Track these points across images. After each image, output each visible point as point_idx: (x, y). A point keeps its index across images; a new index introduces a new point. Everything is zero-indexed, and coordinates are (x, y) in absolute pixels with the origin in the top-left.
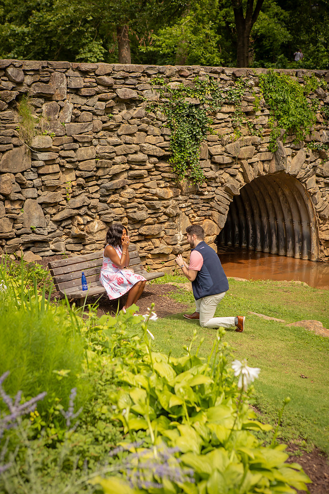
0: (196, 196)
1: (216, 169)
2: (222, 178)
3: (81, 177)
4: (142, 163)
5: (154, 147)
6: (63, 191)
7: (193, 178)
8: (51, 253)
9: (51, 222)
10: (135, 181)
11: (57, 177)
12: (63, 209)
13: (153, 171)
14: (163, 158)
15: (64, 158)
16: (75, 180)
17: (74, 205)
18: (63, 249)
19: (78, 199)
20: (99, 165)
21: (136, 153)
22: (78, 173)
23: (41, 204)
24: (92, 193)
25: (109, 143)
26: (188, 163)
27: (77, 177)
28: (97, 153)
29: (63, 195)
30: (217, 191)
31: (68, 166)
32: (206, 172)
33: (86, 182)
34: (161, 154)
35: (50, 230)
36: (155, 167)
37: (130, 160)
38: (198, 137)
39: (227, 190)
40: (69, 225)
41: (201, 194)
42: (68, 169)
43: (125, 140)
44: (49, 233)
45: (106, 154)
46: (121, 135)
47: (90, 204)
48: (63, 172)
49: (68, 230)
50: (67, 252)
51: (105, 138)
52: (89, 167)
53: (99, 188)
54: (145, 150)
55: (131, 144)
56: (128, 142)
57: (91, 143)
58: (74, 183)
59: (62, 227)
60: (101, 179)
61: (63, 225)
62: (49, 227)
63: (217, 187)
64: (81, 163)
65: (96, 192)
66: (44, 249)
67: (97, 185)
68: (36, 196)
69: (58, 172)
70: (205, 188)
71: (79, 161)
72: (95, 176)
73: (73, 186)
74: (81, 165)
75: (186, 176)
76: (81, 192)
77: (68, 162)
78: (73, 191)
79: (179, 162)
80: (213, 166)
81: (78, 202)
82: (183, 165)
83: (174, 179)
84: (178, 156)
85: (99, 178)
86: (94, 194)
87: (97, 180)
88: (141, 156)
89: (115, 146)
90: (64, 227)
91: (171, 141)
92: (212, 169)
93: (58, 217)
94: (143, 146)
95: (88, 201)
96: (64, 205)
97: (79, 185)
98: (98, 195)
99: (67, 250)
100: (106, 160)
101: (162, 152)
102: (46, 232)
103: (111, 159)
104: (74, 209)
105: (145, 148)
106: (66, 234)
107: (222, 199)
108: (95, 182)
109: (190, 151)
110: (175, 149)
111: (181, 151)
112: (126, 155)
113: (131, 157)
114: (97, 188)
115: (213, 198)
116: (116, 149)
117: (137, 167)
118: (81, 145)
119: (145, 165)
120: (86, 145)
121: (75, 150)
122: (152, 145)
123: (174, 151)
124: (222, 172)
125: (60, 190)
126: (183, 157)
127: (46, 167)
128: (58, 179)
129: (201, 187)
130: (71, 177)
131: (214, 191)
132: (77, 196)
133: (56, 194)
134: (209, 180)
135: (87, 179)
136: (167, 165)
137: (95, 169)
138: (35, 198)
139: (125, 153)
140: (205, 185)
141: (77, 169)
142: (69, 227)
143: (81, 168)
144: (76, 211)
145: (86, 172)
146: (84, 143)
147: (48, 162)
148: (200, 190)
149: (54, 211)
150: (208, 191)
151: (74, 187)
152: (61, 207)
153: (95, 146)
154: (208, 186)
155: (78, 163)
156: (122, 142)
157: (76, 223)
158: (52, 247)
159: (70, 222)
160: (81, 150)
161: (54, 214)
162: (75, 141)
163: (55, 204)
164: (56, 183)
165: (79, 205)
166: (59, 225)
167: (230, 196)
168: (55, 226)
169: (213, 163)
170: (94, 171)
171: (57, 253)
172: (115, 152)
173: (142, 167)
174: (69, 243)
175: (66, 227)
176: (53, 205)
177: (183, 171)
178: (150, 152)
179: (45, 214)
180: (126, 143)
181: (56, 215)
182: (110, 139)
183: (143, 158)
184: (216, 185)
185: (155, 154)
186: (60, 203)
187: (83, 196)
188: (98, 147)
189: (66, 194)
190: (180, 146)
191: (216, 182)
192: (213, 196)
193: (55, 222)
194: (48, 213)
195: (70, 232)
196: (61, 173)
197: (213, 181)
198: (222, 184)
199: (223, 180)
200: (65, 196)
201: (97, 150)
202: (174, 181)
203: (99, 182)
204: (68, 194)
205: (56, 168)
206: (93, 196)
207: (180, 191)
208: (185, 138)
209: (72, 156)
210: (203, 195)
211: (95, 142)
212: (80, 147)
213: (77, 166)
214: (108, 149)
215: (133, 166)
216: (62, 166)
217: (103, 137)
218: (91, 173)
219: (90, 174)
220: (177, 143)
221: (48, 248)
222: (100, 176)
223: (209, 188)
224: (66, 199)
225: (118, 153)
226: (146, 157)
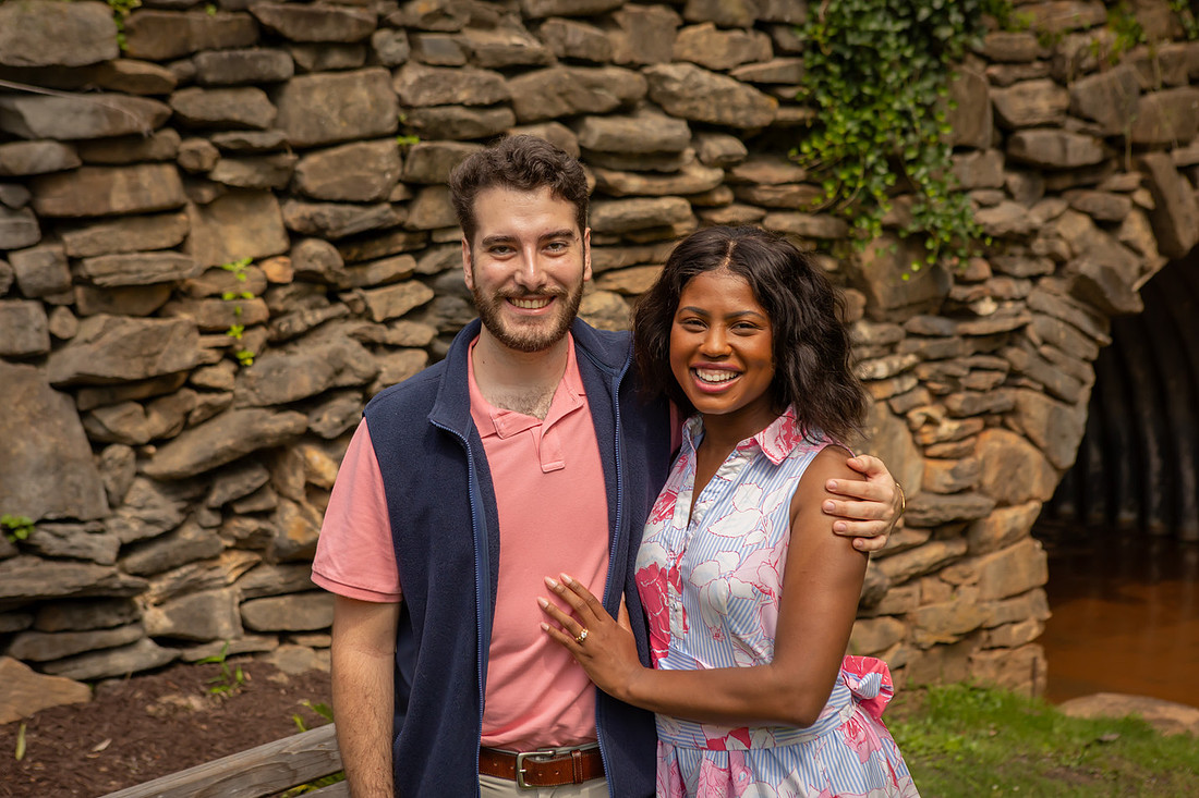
0: (940, 324)
1: (1032, 191)
2: (1059, 236)
3: (319, 233)
4: (658, 162)
5: (723, 83)
6: (203, 313)
7: (923, 236)
8: (150, 654)
9: (142, 484)
10: (624, 256)
11: (167, 233)
12: (215, 412)
13: (722, 206)
14: (768, 142)
15: (203, 128)
16: (286, 254)
17: (281, 384)
18: (225, 626)
19: (303, 354)
20: (418, 168)
21: (625, 109)
22: (296, 212)
23: (71, 388)
24: (389, 322)
25: (472, 56)
26: (896, 164)
27: (294, 236)
28: (404, 106)
29: (204, 331)
30: (1037, 297)
31: (227, 173)
32: (982, 205)
33: (348, 264)
34: (760, 119)
35: (136, 530)
36: (729, 183)
37: (591, 143)
38: (944, 33)
39: (1085, 292)
40: (258, 492)
41: (965, 312)
42: (232, 192)
43: (561, 40)
44: (126, 549)
45: (458, 113)
46: (542, 20)
47: (373, 379)
48: (204, 208)
49: (251, 525)
50: (252, 643)
51: (452, 25)
52: (360, 181)
53: (426, 294)
54: (674, 97)
55: (598, 65)
56: (582, 53)
57: (362, 49)
58: (275, 270)
59: (212, 509)
60: (437, 246)
61: (217, 497)
62: (126, 513)
63: (1034, 279)
64: (313, 159)
65: (416, 313)
66: (96, 639)
67: (416, 276)
68: (44, 344)
69: (177, 209)
70: (981, 282)
71: (302, 150)
72: (400, 228)
73: (271, 286)
74: (312, 171)
75: (890, 230)
76: (320, 315)
77: (226, 153)
78: (275, 315)
79: (851, 159)
80: (1014, 180)
81: (302, 369)
82: (870, 172)
83: (831, 241)
84: (844, 124)
85: (423, 242)
86: (401, 325)
87: (418, 254)
88: (651, 128)
89: (512, 70)
90: (226, 511)
91: (808, 55)
92: (1009, 195)
93: (179, 458)
94: (664, 78)
95: (363, 363)
96: (219, 390)
97: (307, 279)
98: (422, 332)
99: (249, 630)
100: (457, 147)
101: (765, 109)
102: (104, 546)
103: (489, 138)
104: (282, 407)
105: (675, 87)
106: (242, 544)
107: (1063, 334)
108: (406, 264)
109: (907, 101)
110: (829, 93)
111: (859, 102)
112: (572, 120)
113: (598, 128)
114: (417, 294)
115: (1020, 330)
116: (514, 87)
117: (635, 183)
118: (305, 58)
119: (677, 173)
120: (336, 59)
121: (273, 88)
122: (715, 71)
123: (824, 100)
124: (1056, 206)
125: (189, 310)
126: (868, 132)
127: (95, 178)
128: (178, 248)
129: (962, 281)
130: (254, 234)
131: (1024, 299)
132: (296, 338)
133: (160, 334)
134: (1003, 245)
135: (357, 245)
136: (788, 173)
137: (398, 194)
138: (36, 359)
139: (565, 108)
140: (982, 269)
141: (288, 191)
142: (259, 505)
143: (311, 184)
144: (291, 421)
145: (345, 209)
146: (322, 47)
147: (93, 152)
148: (959, 292)
149: (156, 423)
150: (998, 299)
151: (280, 293)
152: (200, 399)
153: (395, 68)
154: (997, 272)
155: (291, 157)
156: (550, 50)
157: (296, 482)
158: (159, 619)
159: (255, 478)
160: (308, 91)
161: (160, 442)
162: (271, 38)
163: (159, 388)
164: (161, 268)
165: (305, 385)
166: (199, 500)
167: (1096, 320)
168: (167, 509)
169: (1014, 164)
170: (397, 205)
171: (190, 654)
172: (507, 103)
173: (660, 184)
174: (262, 593)
175: (240, 509)
176: (144, 391)
177: (871, 201)
178: (702, 106)
179: (98, 445)
180: (571, 61)
181: (171, 447)
182: (479, 39)
183: (667, 134)
184: (1034, 268)
185: (728, 116)
186: (198, 379)
187: (339, 340)
188: (410, 75)
189: (224, 331)
190: (852, 74)
191: (1032, 257)
192: (1022, 320)
193: (170, 484)
194: (115, 439)
195: (266, 534)
196: (192, 214)
197: (1019, 250)
198: (1060, 263)
199: (1062, 248)
200: (222, 340)
201: (405, 92)
202: (827, 253)
203: (429, 263)
204: (236, 330)
205: (159, 185)
206: (392, 335)
207: (861, 299)
208: (879, 35)
209: (250, 119)
210: (973, 316)
211: (390, 45)
212: (299, 70)
213: (293, 175)
214: (467, 87)
215: (612, 177)
216: (194, 177)
217: (440, 24)
218: (373, 212)
219: (367, 218)
220: (837, 58)
221: (127, 634)
222: (429, 232)
223: (999, 286)
224: (228, 354)
225: (527, 111)
226: (680, 130)
